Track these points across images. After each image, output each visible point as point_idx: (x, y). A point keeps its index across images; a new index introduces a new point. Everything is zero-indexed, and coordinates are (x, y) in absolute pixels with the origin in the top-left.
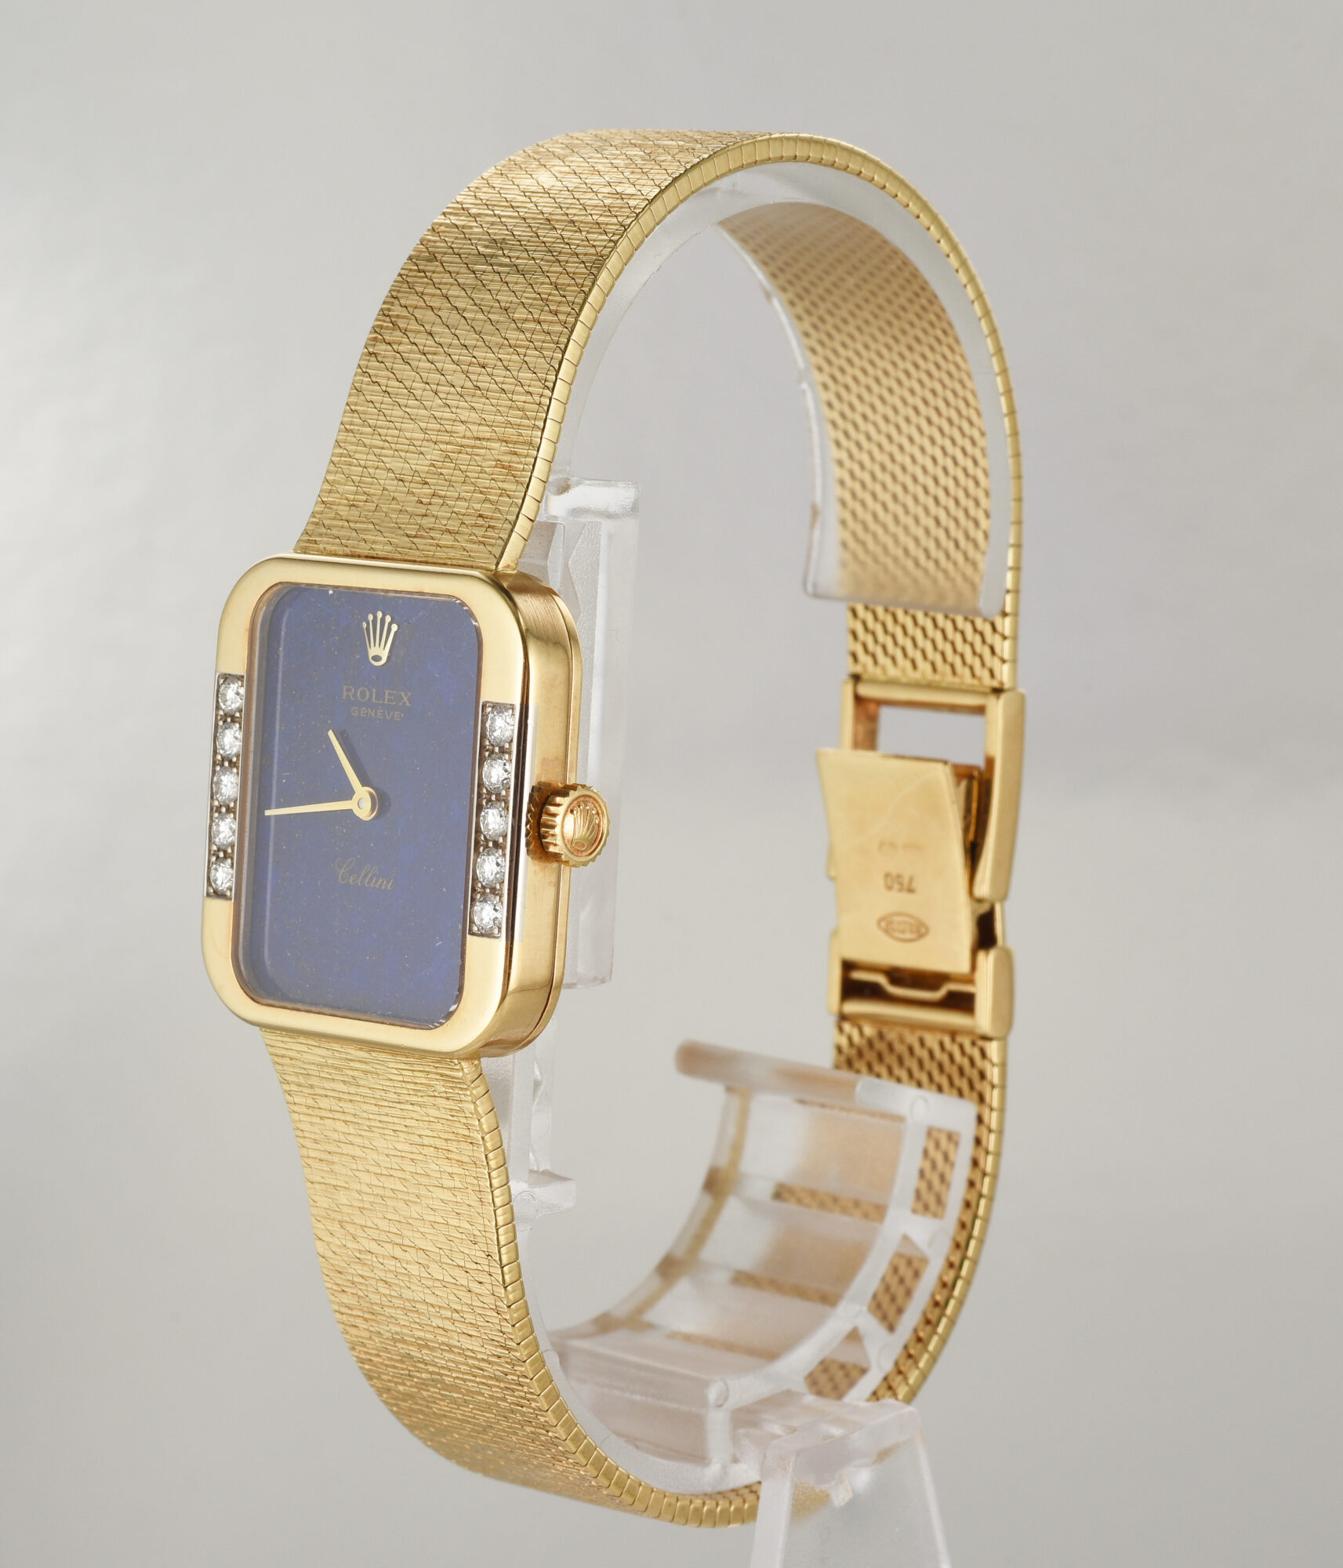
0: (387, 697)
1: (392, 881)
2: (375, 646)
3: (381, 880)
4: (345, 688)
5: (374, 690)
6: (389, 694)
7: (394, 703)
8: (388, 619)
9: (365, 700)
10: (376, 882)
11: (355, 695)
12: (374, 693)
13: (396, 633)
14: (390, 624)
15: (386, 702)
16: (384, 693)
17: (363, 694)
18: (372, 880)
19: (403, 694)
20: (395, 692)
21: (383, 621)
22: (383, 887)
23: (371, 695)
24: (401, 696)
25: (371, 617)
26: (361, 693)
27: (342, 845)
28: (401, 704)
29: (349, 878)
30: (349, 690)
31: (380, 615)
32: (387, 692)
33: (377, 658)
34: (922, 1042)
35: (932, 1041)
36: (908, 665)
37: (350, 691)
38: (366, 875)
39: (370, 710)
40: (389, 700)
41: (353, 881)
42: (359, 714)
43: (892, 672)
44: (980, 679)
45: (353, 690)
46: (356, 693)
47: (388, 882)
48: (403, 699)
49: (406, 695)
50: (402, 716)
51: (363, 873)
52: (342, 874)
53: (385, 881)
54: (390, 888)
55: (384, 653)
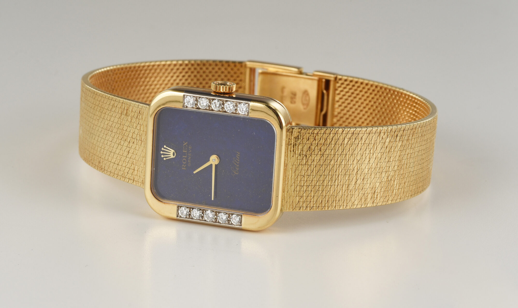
1: (237, 152)
2: (170, 155)
3: (237, 157)
4: (183, 168)
5: (183, 156)
7: (187, 148)
9: (186, 160)
10: (238, 159)
11: (185, 165)
13: (166, 146)
14: (164, 148)
15: (186, 152)
16: (184, 152)
17: (184, 161)
18: (237, 160)
19: (184, 145)
20: (184, 148)
21: (163, 151)
22: (239, 156)
24: (184, 146)
25: (162, 156)
28: (187, 146)
32: (184, 151)
33: (174, 153)
34: (338, 101)
35: (337, 98)
37: (183, 166)
39: (189, 158)
40: (186, 151)
41: (238, 168)
42: (189, 163)
47: (237, 154)
49: (184, 143)
50: (190, 145)
51: (235, 164)
52: (236, 172)
53: (237, 155)
54: (239, 153)
55: (172, 151)
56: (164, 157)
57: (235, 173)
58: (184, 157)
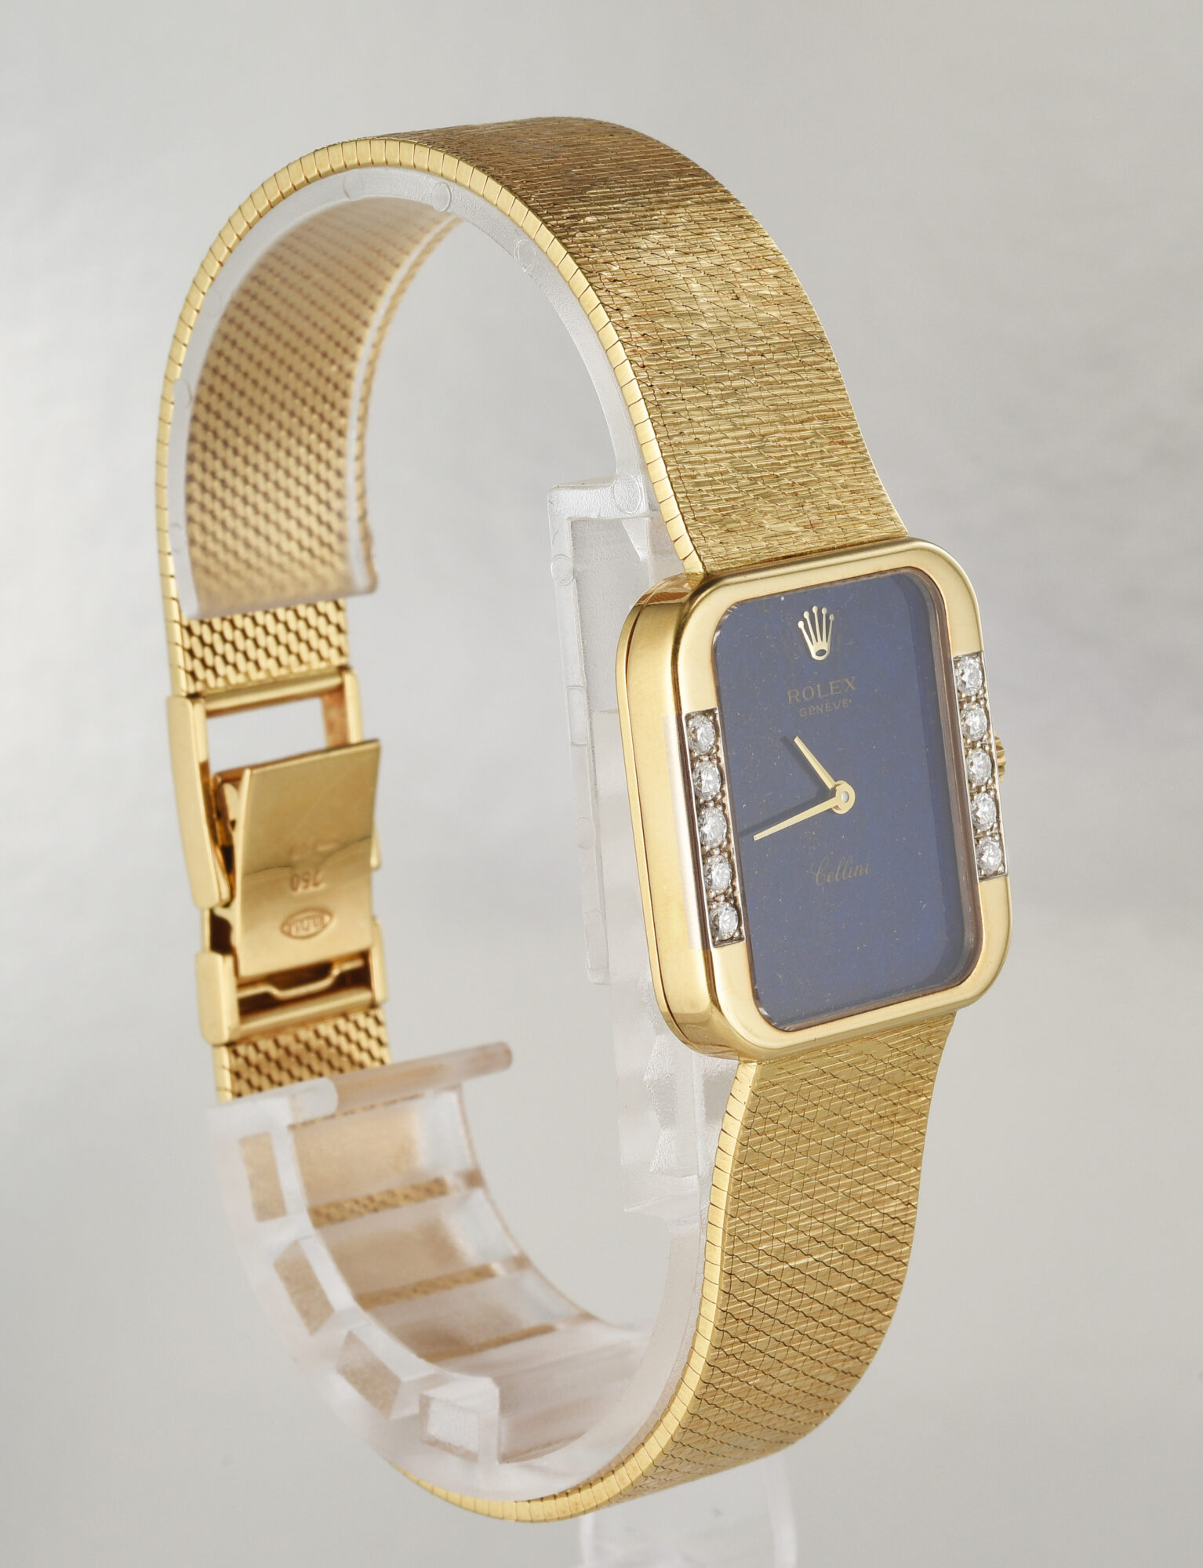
0: (832, 688)
1: (868, 865)
2: (816, 642)
3: (857, 867)
4: (789, 693)
5: (819, 686)
6: (834, 685)
7: (840, 692)
8: (824, 611)
9: (811, 699)
10: (853, 871)
11: (800, 697)
12: (819, 690)
13: (833, 621)
14: (827, 615)
15: (831, 692)
16: (829, 685)
17: (808, 693)
18: (848, 870)
19: (847, 681)
20: (838, 681)
21: (820, 615)
22: (861, 874)
23: (816, 692)
24: (845, 682)
25: (806, 615)
26: (806, 693)
27: (814, 848)
28: (847, 690)
29: (827, 878)
30: (793, 694)
31: (815, 610)
32: (831, 683)
33: (821, 653)
34: (317, 1034)
35: (326, 1029)
36: (251, 666)
37: (795, 694)
38: (841, 870)
39: (817, 707)
40: (834, 691)
41: (831, 879)
42: (808, 713)
43: (235, 679)
44: (328, 660)
45: (798, 694)
46: (801, 693)
47: (864, 867)
48: (848, 685)
49: (850, 680)
50: (850, 701)
51: (839, 868)
52: (819, 876)
53: (861, 866)
54: (866, 872)
55: (824, 645)
56: (805, 621)
57: (817, 875)
58: (817, 688)
